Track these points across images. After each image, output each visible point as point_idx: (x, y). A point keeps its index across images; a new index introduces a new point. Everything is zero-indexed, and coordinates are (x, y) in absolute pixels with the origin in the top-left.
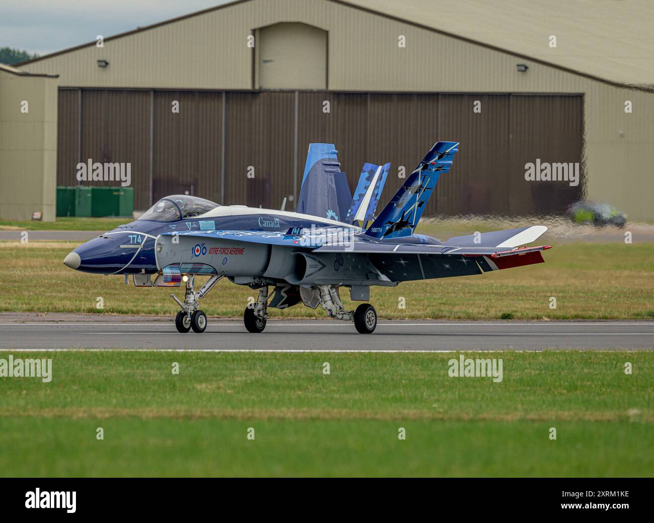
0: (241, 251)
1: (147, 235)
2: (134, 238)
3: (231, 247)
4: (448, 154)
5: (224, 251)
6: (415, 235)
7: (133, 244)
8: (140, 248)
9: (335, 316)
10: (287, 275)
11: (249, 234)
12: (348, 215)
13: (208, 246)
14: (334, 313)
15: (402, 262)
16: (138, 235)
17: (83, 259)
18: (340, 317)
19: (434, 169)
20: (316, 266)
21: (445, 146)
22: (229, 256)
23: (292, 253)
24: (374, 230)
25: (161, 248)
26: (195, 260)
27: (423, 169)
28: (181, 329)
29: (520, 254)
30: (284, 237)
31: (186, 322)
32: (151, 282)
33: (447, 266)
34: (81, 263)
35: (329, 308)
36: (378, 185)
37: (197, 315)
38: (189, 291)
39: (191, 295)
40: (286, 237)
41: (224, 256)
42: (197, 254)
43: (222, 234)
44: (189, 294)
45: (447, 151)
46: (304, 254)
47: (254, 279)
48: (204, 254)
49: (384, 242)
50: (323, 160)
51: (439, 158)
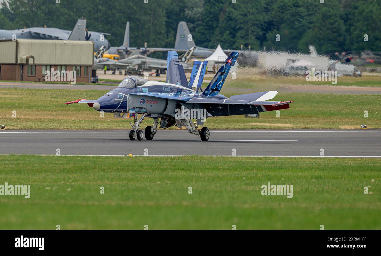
0: (157, 102)
1: (124, 95)
2: (119, 96)
3: (153, 100)
4: (235, 57)
5: (151, 102)
6: (220, 95)
7: (119, 99)
8: (122, 100)
9: (192, 132)
10: (172, 113)
11: (162, 94)
12: (189, 85)
13: (146, 100)
14: (191, 131)
15: (220, 107)
16: (121, 94)
17: (101, 106)
18: (194, 133)
19: (230, 64)
21: (234, 54)
23: (176, 103)
24: (206, 92)
25: (129, 101)
26: (141, 106)
27: (226, 64)
28: (132, 138)
29: (282, 105)
30: (174, 95)
31: (134, 135)
32: (121, 116)
33: (242, 110)
34: (100, 108)
35: (189, 129)
36: (202, 71)
37: (140, 132)
38: (136, 121)
39: (137, 122)
40: (175, 95)
41: (151, 104)
42: (141, 103)
43: (152, 94)
44: (136, 122)
45: (235, 56)
46: (181, 104)
47: (159, 115)
48: (144, 103)
49: (209, 98)
50: (174, 58)
51: (232, 59)
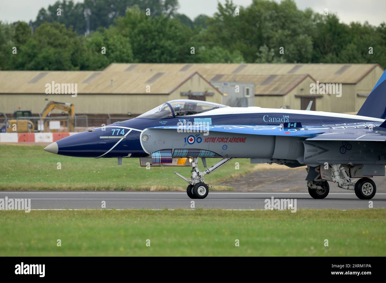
0: (242, 140)
1: (131, 129)
2: (116, 131)
7: (115, 135)
8: (123, 139)
16: (121, 129)
20: (316, 151)
22: (229, 144)
25: (148, 138)
26: (189, 146)
41: (224, 144)
42: (191, 142)
46: (304, 142)
48: (199, 143)
